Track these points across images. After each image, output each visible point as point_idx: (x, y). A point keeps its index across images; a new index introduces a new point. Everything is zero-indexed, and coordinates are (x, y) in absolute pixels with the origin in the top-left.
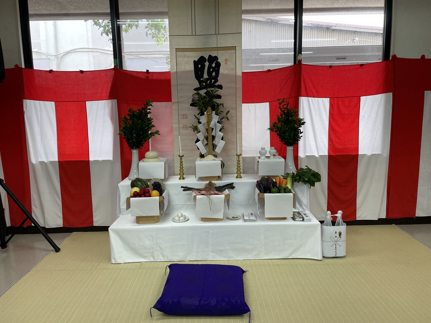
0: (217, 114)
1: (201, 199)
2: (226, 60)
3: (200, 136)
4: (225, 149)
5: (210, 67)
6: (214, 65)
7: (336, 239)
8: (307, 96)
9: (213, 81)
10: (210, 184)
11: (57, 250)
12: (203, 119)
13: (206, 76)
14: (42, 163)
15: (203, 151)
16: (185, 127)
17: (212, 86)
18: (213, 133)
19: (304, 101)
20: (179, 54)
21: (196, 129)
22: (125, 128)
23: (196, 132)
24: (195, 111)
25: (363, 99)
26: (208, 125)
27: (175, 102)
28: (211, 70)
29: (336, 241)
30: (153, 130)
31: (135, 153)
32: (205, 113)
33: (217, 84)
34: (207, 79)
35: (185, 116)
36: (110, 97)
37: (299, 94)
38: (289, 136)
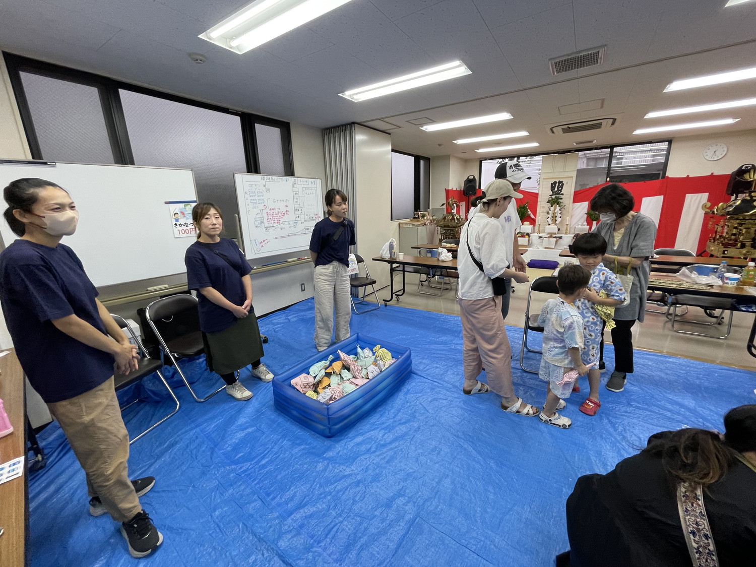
0: (559, 206)
1: (545, 241)
2: (567, 183)
3: (550, 216)
4: (561, 222)
5: (559, 185)
10: (551, 236)
12: (552, 209)
15: (550, 222)
18: (556, 215)
20: (544, 180)
21: (548, 213)
24: (549, 205)
25: (644, 199)
26: (554, 211)
27: (540, 201)
32: (554, 206)
33: (561, 193)
34: (556, 191)
38: (594, 217)
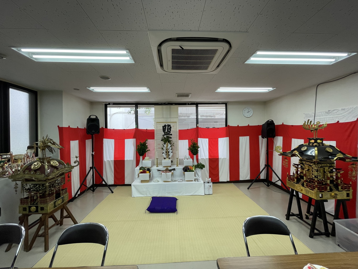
0: (170, 144)
1: (164, 174)
2: (173, 126)
3: (164, 151)
4: (173, 156)
5: (168, 128)
6: (169, 127)
7: (209, 188)
8: (201, 138)
9: (169, 132)
10: (167, 169)
11: (112, 192)
12: (165, 146)
13: (166, 131)
14: (108, 161)
16: (159, 148)
17: (168, 134)
18: (169, 151)
19: (199, 139)
20: (157, 124)
22: (138, 149)
23: (163, 150)
24: (163, 142)
25: (219, 139)
26: (167, 148)
27: (156, 140)
29: (209, 189)
30: (148, 149)
31: (141, 157)
32: (166, 143)
33: (170, 134)
34: (167, 132)
35: (159, 144)
36: (134, 138)
37: (198, 137)
38: (194, 152)
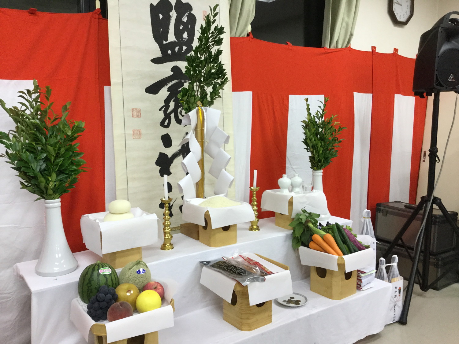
2: (205, 14)
5: (178, 21)
9: (184, 48)
13: (172, 38)
16: (137, 134)
28: (181, 27)
35: (136, 113)
